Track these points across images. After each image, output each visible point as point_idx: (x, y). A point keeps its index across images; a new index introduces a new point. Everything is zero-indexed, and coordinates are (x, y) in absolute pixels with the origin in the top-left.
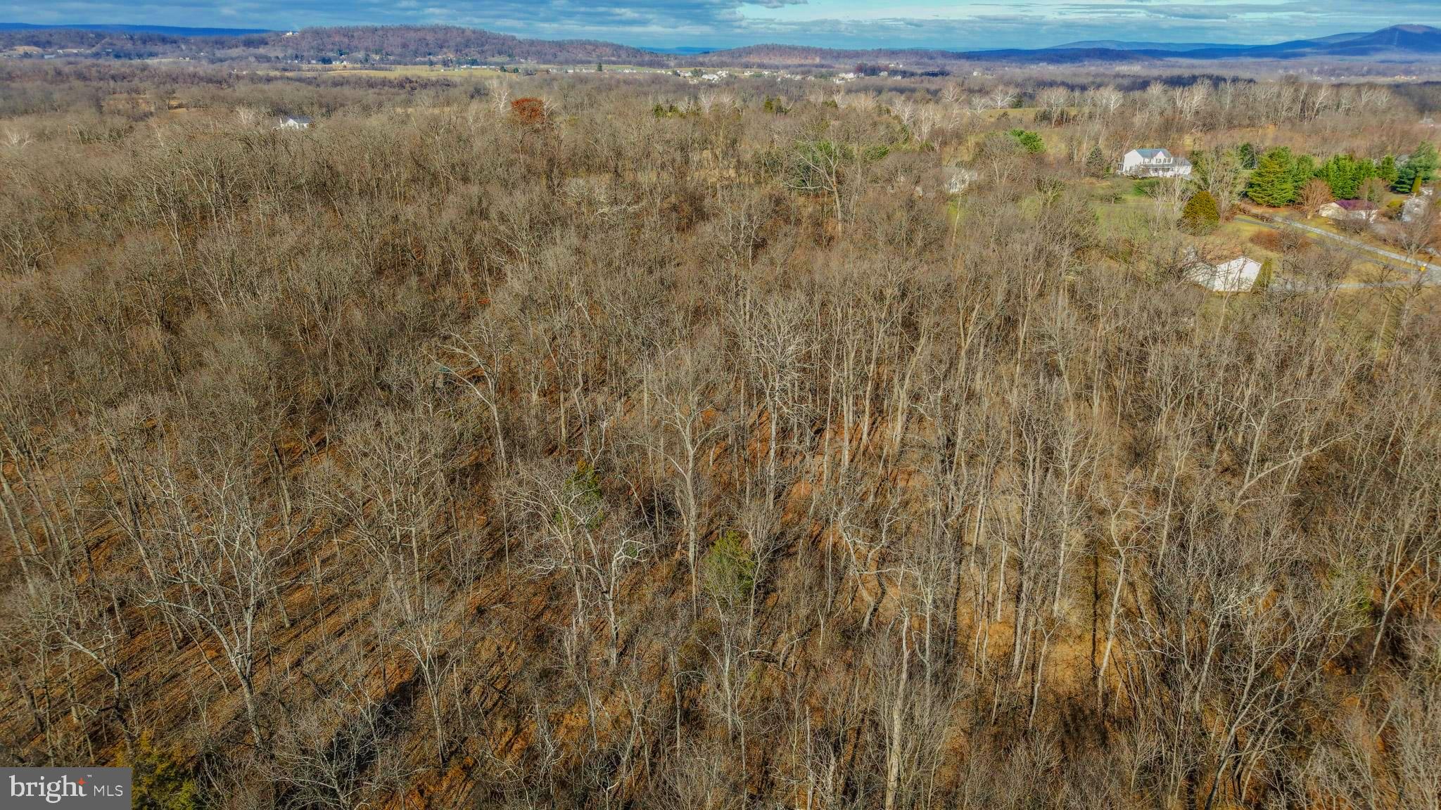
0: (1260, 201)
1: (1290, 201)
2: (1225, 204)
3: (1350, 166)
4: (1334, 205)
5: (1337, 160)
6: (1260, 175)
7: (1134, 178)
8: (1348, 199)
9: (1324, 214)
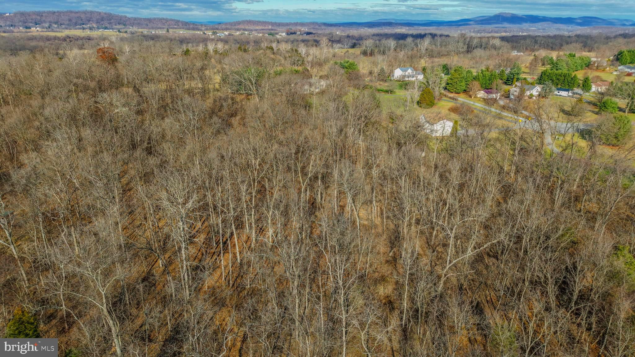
0: (452, 91)
1: (464, 90)
2: (437, 93)
3: (488, 74)
4: (482, 92)
5: (482, 71)
6: (451, 79)
7: (399, 81)
8: (488, 89)
9: (479, 96)
